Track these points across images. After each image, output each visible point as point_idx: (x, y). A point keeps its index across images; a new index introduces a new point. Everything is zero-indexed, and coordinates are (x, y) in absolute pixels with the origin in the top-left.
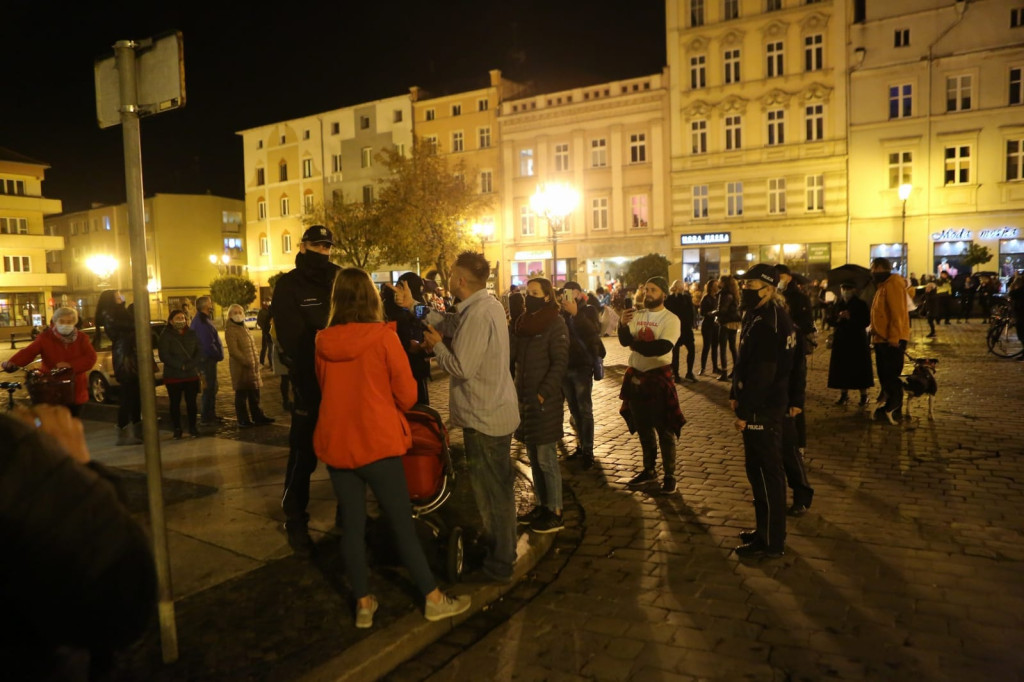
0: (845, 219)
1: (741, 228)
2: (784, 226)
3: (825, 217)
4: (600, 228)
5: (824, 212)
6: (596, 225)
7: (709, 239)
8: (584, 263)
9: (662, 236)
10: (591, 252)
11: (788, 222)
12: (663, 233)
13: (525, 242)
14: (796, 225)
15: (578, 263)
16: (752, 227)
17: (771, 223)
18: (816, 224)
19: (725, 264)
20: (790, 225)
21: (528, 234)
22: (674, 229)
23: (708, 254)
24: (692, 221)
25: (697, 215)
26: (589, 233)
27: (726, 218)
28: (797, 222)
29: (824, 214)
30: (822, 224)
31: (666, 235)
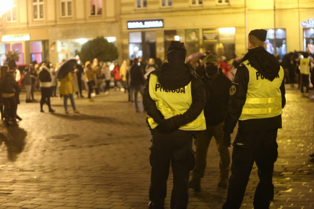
0: (243, 10)
1: (171, 16)
2: (202, 15)
3: (230, 8)
4: (67, 16)
5: (229, 5)
6: (63, 14)
7: (148, 24)
8: (54, 44)
9: (113, 22)
10: (60, 35)
11: (204, 12)
12: (114, 20)
13: (9, 27)
14: (210, 14)
15: (50, 43)
16: (178, 16)
17: (192, 13)
18: (223, 13)
19: (160, 44)
20: (206, 14)
21: (12, 21)
22: (122, 17)
23: (148, 36)
24: (135, 10)
25: (139, 6)
26: (58, 20)
27: (160, 8)
28: (211, 12)
29: (229, 7)
30: (228, 13)
31: (116, 21)
